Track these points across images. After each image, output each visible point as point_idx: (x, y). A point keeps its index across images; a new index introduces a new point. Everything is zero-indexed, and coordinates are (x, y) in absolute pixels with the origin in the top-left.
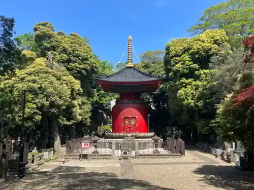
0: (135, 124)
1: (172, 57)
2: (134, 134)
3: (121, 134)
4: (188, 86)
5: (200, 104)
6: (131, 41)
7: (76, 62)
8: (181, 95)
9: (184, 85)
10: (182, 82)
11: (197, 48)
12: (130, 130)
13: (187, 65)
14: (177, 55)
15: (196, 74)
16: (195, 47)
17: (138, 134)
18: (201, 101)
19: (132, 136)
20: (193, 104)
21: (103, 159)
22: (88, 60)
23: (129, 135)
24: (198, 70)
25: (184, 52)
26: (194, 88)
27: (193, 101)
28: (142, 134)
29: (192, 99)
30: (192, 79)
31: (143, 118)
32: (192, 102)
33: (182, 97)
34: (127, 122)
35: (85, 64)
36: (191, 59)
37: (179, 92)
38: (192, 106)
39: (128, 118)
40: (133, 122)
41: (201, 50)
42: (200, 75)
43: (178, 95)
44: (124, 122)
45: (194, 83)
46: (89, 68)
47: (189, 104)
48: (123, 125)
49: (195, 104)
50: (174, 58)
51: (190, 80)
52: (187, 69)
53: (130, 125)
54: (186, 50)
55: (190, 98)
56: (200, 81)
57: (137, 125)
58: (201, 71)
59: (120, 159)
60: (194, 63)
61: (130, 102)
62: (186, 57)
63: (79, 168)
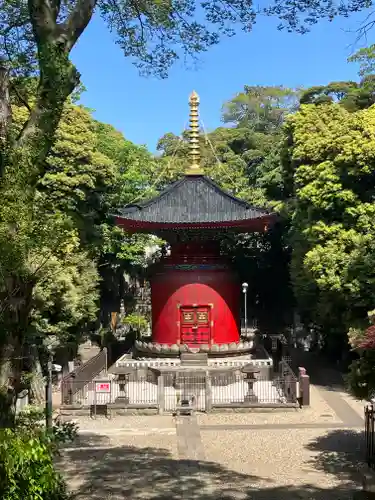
0: (208, 323)
1: (298, 164)
2: (205, 347)
3: (175, 347)
4: (329, 242)
5: (354, 287)
6: (197, 104)
7: (60, 170)
8: (313, 264)
9: (321, 237)
10: (316, 231)
11: (353, 153)
12: (196, 336)
13: (329, 193)
14: (307, 161)
15: (350, 214)
16: (347, 148)
17: (216, 348)
18: (355, 281)
19: (201, 351)
20: (338, 286)
21: (140, 414)
22: (88, 163)
23: (194, 350)
24: (354, 205)
25: (324, 157)
26: (343, 247)
27: (338, 279)
28: (225, 348)
29: (337, 273)
30: (341, 225)
31: (227, 307)
32: (336, 281)
33: (314, 268)
34: (188, 317)
35: (81, 173)
36: (338, 178)
37: (309, 254)
38: (336, 290)
39: (191, 307)
40: (202, 317)
41: (361, 159)
42: (358, 215)
43: (306, 262)
44: (182, 319)
45: (345, 234)
46: (92, 184)
47: (331, 285)
48: (179, 325)
49: (342, 286)
50: (302, 167)
51: (334, 227)
52: (329, 200)
53: (195, 325)
54: (329, 153)
55: (332, 271)
56: (358, 230)
57: (212, 324)
58: (361, 208)
59: (174, 415)
60: (344, 187)
61: (195, 267)
62: (327, 170)
63: (98, 438)
